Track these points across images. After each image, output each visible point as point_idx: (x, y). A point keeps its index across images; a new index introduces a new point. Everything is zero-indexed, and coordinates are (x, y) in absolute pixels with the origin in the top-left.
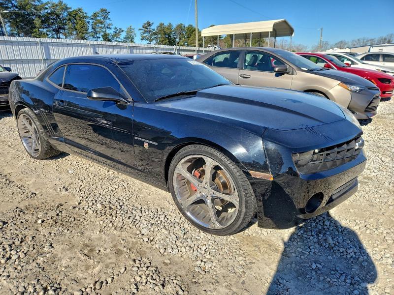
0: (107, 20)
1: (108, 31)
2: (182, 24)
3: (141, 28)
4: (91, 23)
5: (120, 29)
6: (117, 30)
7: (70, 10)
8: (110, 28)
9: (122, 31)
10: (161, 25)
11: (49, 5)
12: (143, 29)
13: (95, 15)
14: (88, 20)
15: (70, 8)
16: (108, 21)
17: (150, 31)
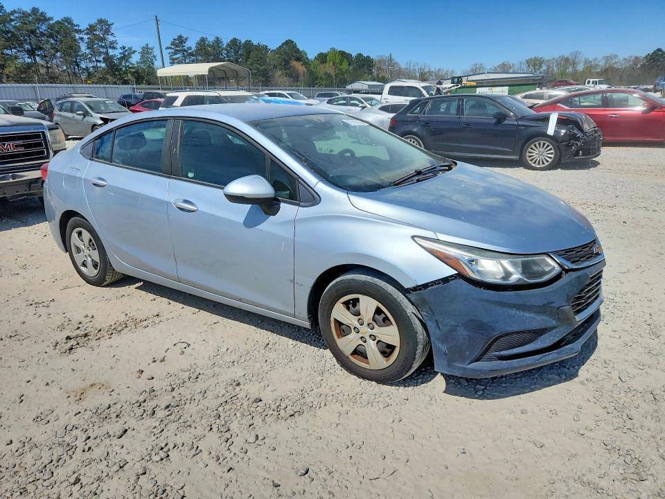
0: (109, 36)
1: (111, 52)
2: (235, 39)
3: (169, 46)
4: (86, 40)
5: (130, 49)
6: (126, 51)
7: (51, 22)
8: (114, 48)
9: (134, 52)
10: (203, 40)
11: (16, 15)
12: (173, 47)
13: (91, 29)
14: (81, 36)
15: (51, 19)
16: (110, 38)
17: (185, 50)
